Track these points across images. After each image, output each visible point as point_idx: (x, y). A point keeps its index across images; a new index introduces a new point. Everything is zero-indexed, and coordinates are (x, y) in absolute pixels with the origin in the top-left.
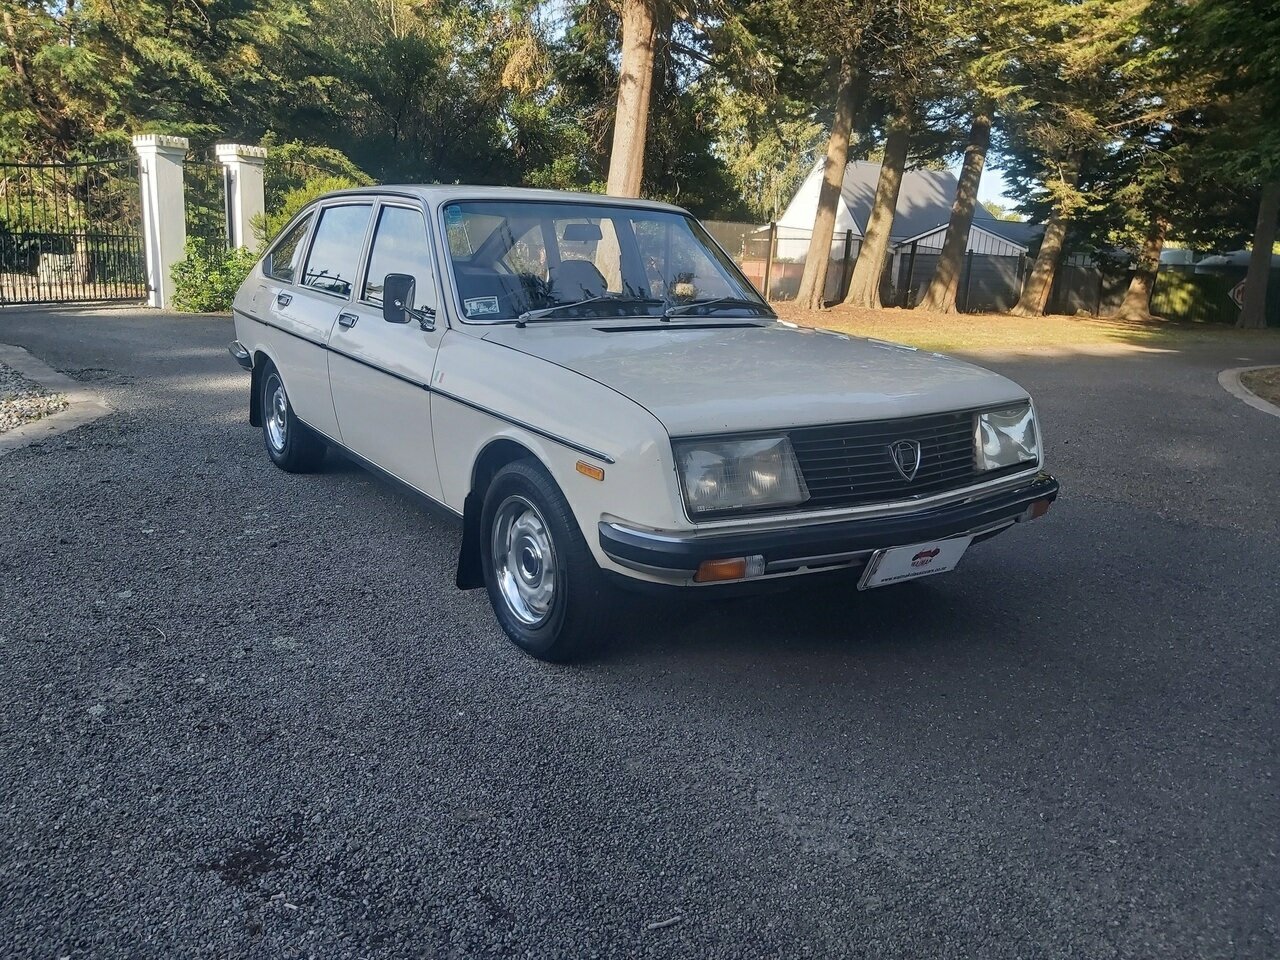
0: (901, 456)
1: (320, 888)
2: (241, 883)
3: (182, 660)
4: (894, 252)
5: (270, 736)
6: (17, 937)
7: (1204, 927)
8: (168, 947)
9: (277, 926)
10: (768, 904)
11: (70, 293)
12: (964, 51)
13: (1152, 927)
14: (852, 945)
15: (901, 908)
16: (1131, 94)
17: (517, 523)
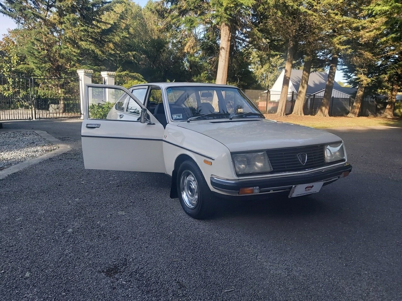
0: (301, 158)
1: (132, 278)
2: (110, 276)
3: (93, 217)
4: (308, 98)
5: (118, 238)
6: (51, 288)
7: (394, 297)
8: (91, 292)
9: (120, 287)
10: (260, 286)
11: (59, 116)
12: (328, 35)
13: (377, 296)
14: (284, 298)
15: (299, 289)
16: (384, 46)
17: (187, 178)
